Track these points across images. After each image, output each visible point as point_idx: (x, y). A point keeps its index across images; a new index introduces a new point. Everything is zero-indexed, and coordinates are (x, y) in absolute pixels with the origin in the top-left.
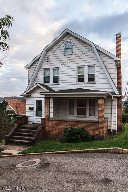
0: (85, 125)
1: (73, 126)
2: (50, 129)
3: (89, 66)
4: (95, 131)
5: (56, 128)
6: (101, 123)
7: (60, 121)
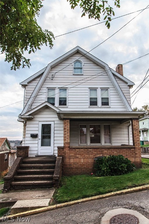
0: (119, 151)
1: (104, 154)
2: (72, 161)
3: (102, 89)
4: (132, 158)
5: (80, 158)
6: (138, 148)
7: (86, 148)
